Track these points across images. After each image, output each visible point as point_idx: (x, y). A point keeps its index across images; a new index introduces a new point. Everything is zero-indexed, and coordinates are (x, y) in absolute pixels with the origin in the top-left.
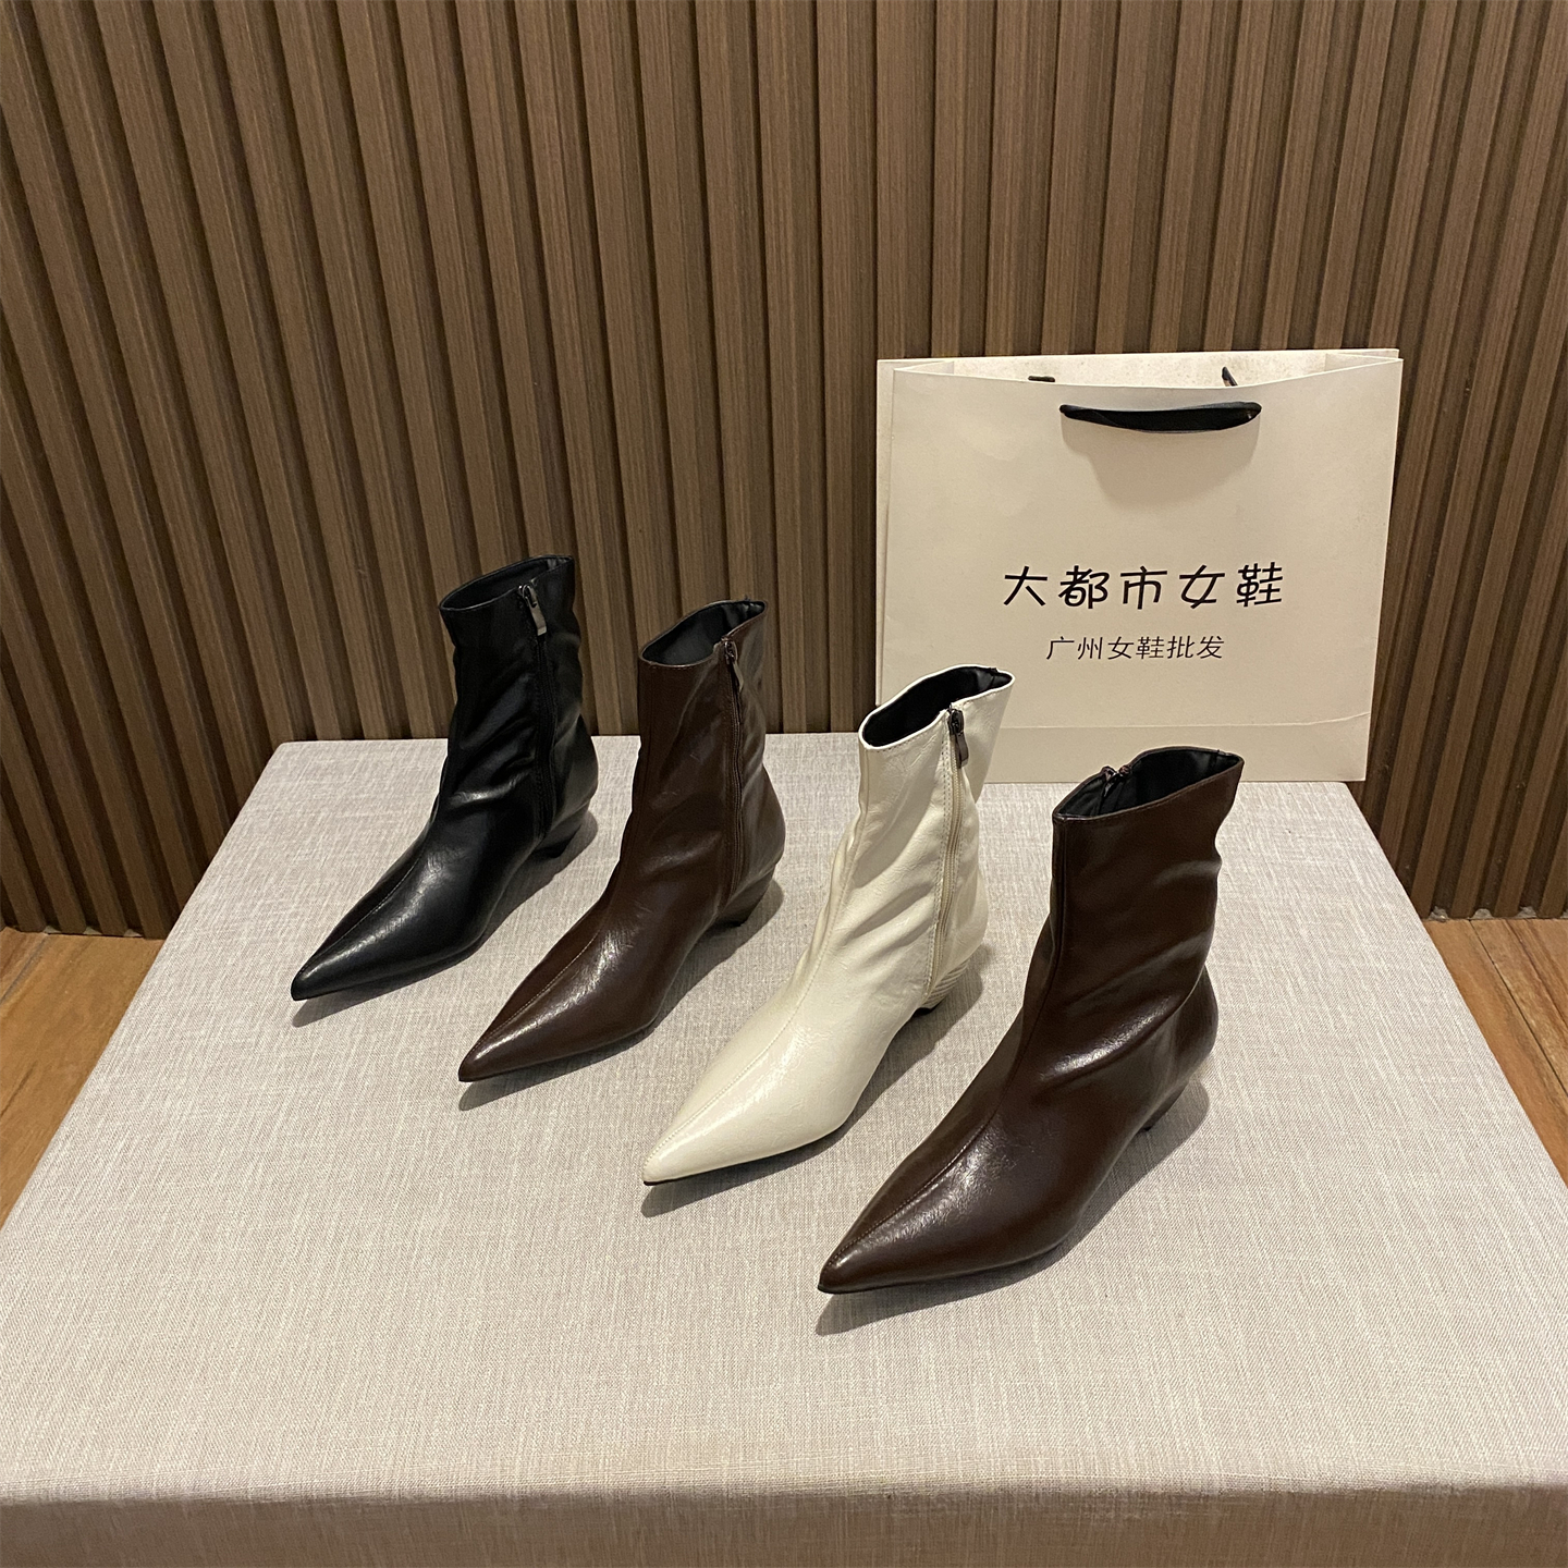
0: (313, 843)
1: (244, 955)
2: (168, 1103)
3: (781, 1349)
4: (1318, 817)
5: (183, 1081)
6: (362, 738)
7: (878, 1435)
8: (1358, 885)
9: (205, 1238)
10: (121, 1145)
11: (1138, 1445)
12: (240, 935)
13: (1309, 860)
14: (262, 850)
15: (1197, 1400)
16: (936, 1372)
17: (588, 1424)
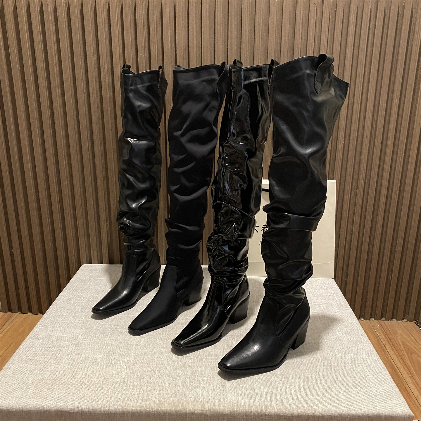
0: (90, 284)
1: (72, 305)
2: (53, 333)
3: (195, 383)
4: (327, 285)
5: (57, 329)
6: (103, 264)
7: (217, 400)
8: (336, 299)
9: (60, 359)
10: (41, 341)
11: (277, 404)
12: (71, 301)
13: (324, 293)
14: (78, 285)
15: (291, 396)
16: (231, 389)
17: (149, 396)
